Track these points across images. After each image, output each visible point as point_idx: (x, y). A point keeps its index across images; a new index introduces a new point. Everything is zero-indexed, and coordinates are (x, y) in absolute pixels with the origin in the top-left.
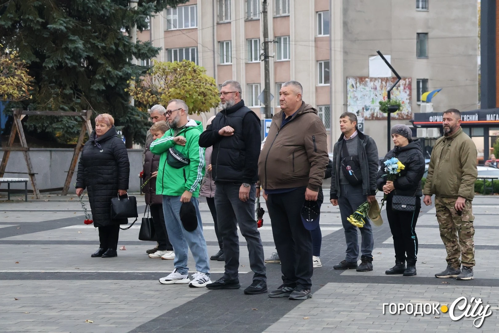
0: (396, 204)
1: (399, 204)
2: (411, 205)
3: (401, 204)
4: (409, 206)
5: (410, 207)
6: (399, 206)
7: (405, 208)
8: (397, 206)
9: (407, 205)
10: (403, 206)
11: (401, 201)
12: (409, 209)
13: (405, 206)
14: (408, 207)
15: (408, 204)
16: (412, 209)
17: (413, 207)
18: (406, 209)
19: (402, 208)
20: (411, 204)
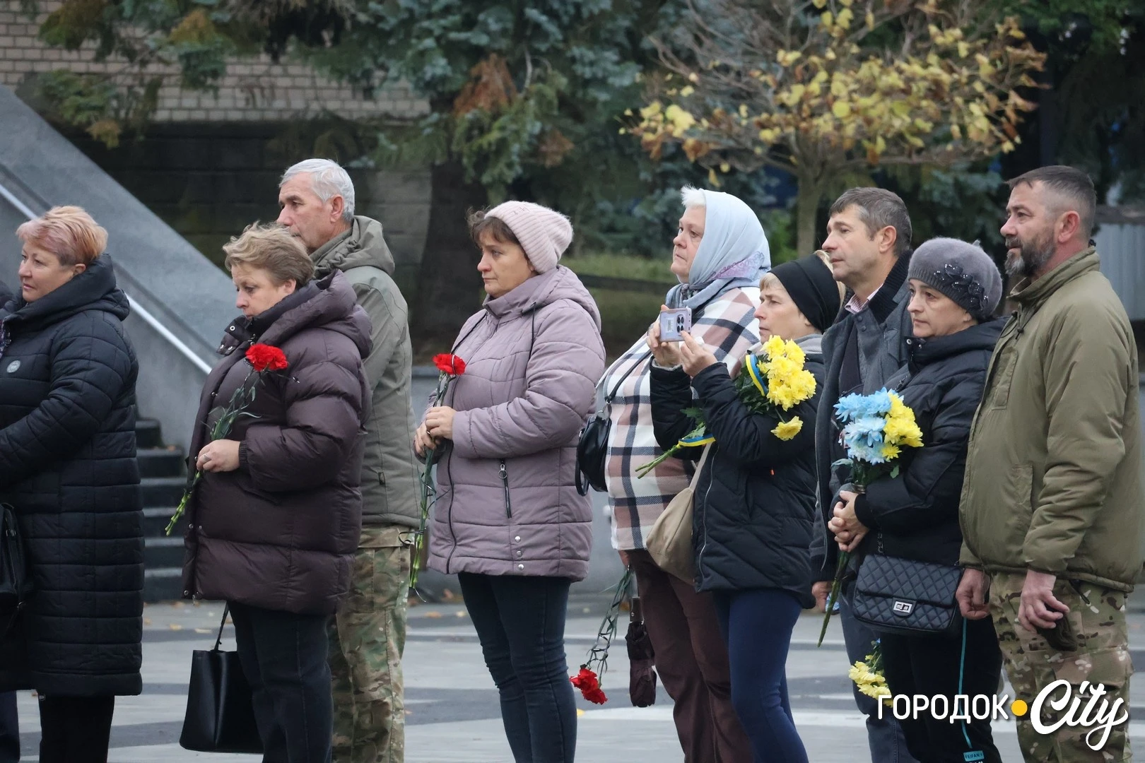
0: (872, 595)
1: (886, 596)
2: (935, 605)
3: (889, 597)
4: (928, 607)
5: (932, 613)
6: (883, 605)
7: (907, 617)
8: (877, 604)
9: (919, 602)
10: (897, 606)
11: (894, 584)
12: (924, 620)
13: (908, 608)
14: (920, 611)
15: (925, 597)
16: (936, 622)
17: (944, 615)
18: (912, 619)
19: (894, 614)
20: (937, 599)
